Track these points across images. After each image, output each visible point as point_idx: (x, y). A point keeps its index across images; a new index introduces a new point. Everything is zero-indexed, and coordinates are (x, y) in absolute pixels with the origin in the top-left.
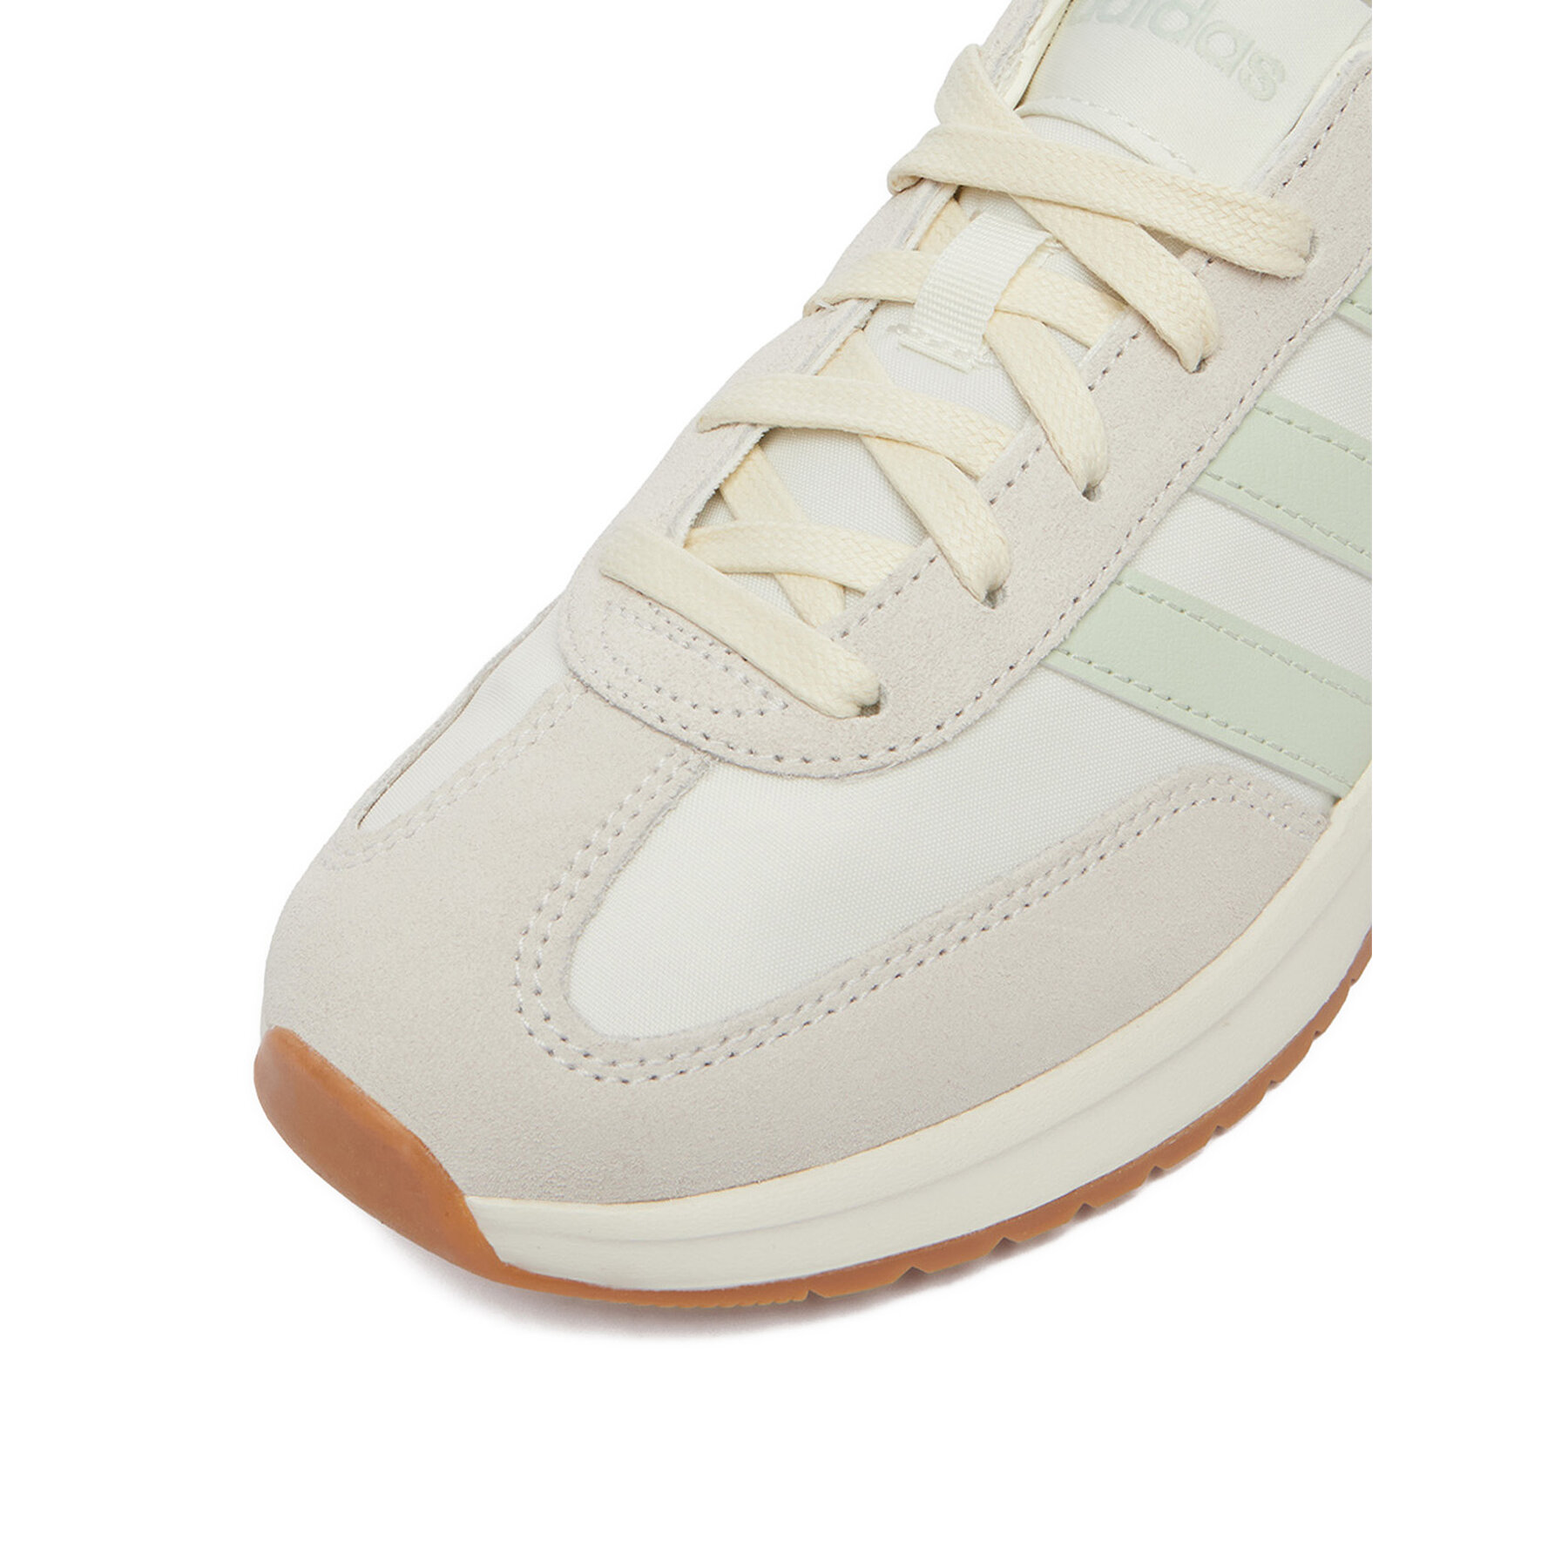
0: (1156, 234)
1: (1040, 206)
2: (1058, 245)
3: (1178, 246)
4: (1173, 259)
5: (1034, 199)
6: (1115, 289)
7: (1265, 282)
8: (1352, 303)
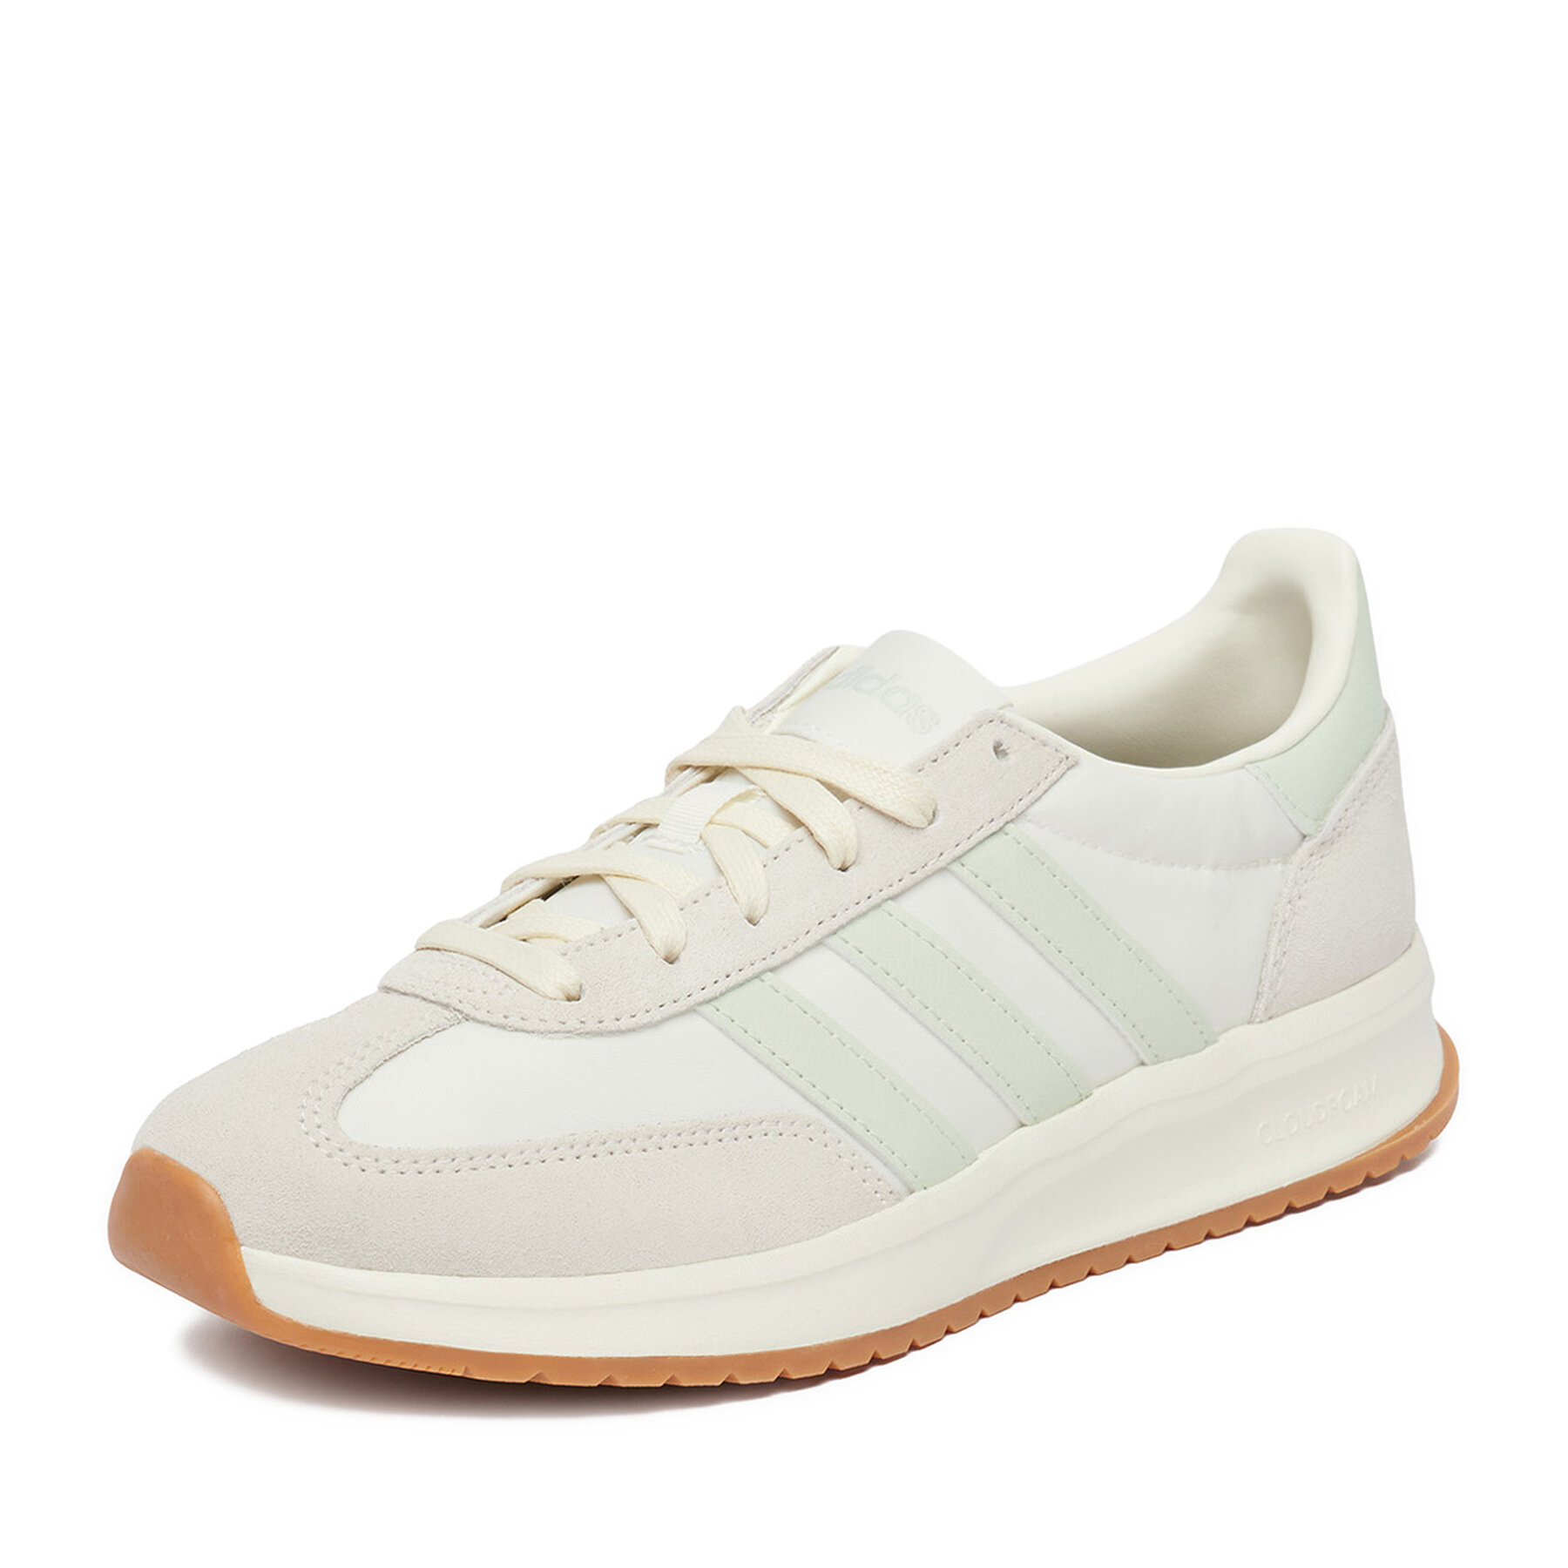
0: (829, 786)
1: (756, 771)
2: (764, 794)
3: (842, 795)
4: (838, 802)
5: (752, 767)
6: (791, 811)
7: (899, 826)
8: (963, 865)
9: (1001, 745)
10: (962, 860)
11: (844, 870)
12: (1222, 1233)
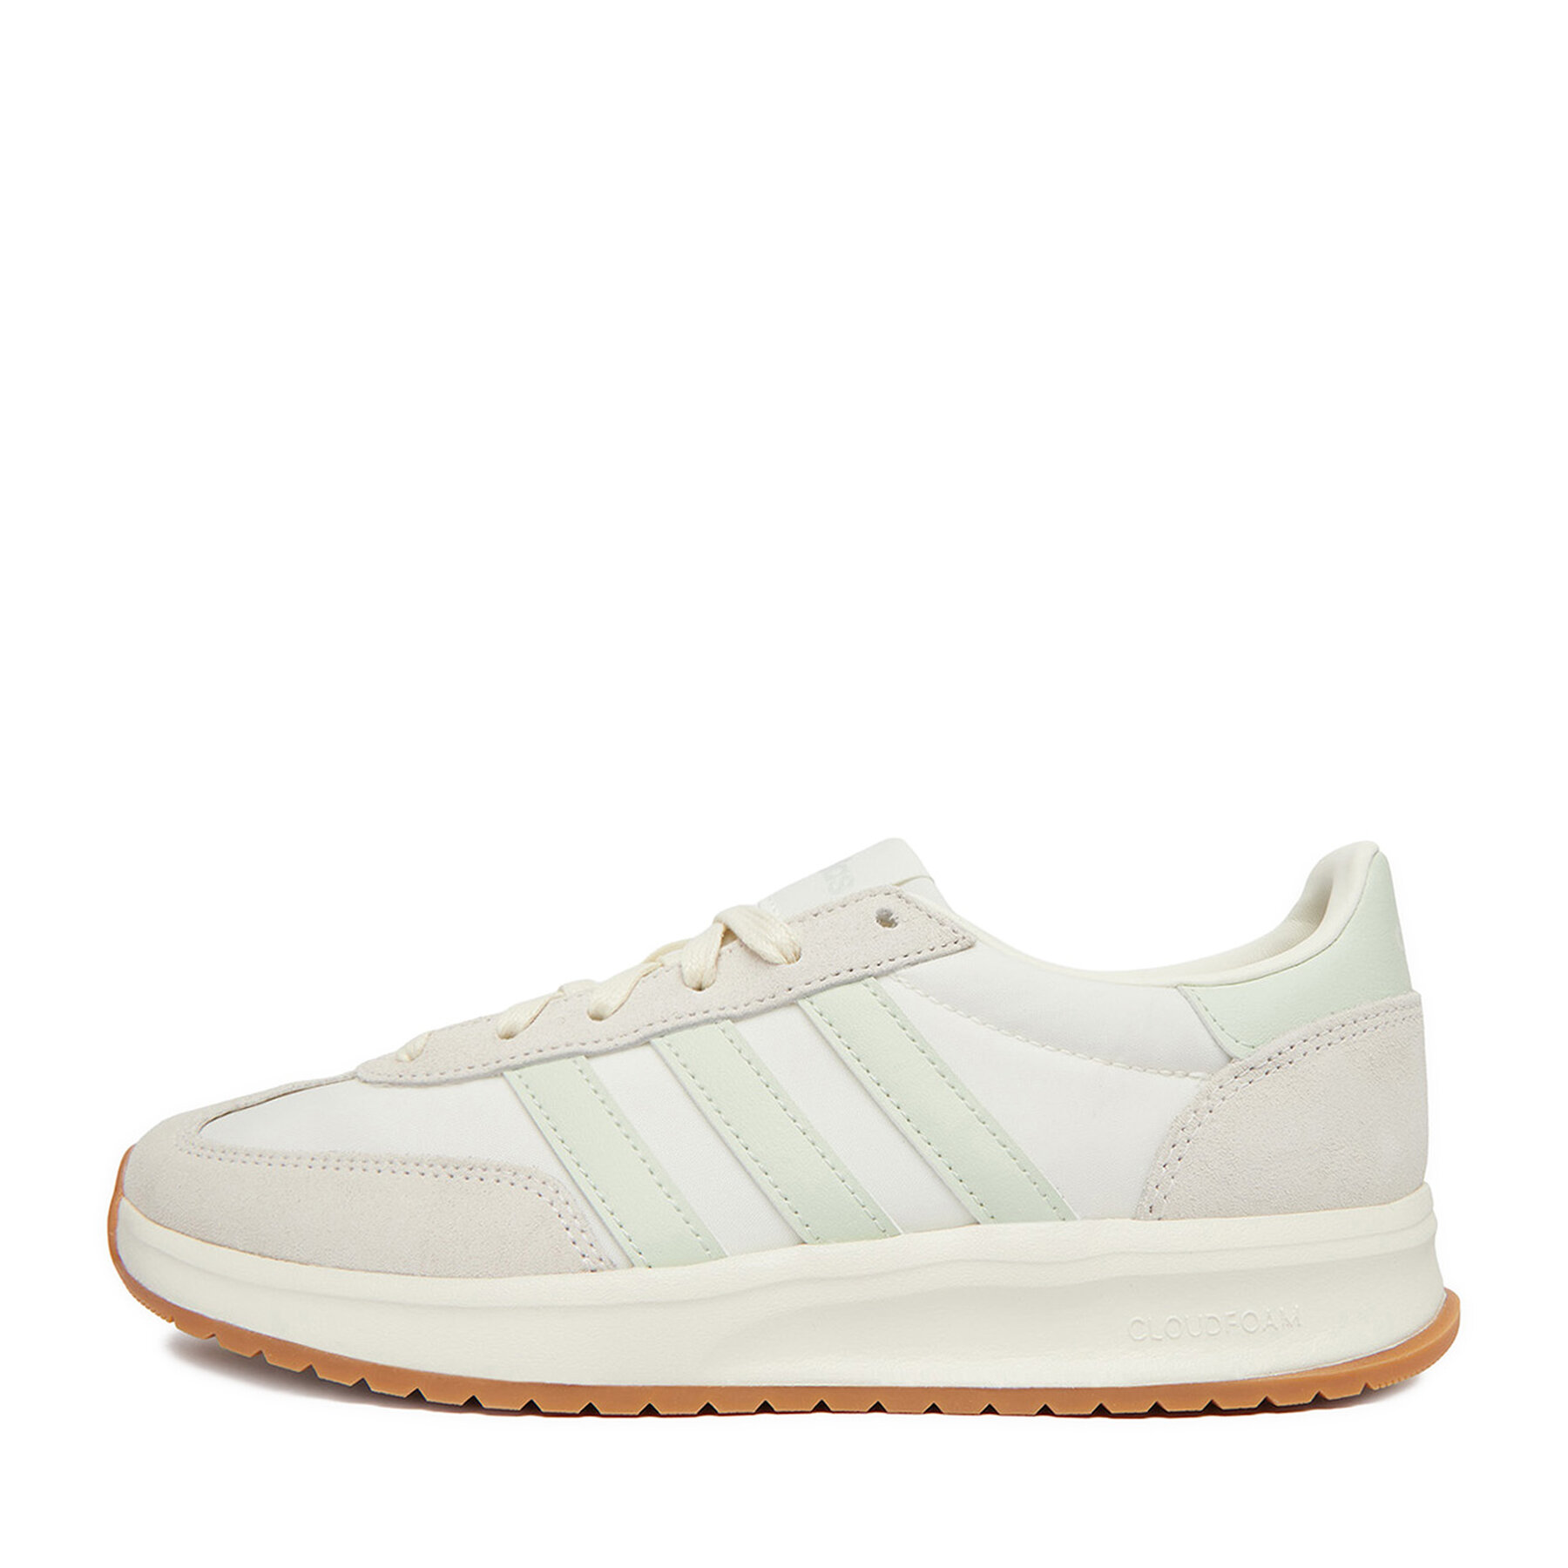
8: (812, 1003)
9: (891, 914)
10: (813, 998)
11: (700, 989)
12: (1060, 1413)
